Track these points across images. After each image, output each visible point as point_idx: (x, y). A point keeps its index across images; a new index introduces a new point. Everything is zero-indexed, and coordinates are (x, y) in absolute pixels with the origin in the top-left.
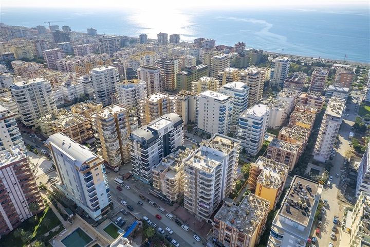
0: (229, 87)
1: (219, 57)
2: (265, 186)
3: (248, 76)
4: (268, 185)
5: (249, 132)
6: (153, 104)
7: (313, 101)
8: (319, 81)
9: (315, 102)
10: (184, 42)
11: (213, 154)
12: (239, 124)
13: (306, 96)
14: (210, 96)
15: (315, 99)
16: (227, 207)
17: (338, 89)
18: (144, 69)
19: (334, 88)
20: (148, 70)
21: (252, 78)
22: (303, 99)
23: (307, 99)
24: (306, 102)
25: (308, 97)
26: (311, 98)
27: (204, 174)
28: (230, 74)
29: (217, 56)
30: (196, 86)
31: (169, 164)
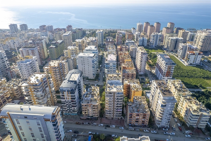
0: (88, 49)
1: (66, 34)
2: (136, 91)
3: (91, 42)
4: (137, 90)
5: (111, 69)
6: (55, 68)
7: (124, 49)
8: (120, 39)
9: (125, 49)
10: (31, 29)
11: (115, 83)
12: (105, 67)
13: (120, 47)
14: (84, 56)
15: (125, 48)
16: (130, 106)
17: (130, 41)
18: (25, 49)
19: (128, 41)
20: (28, 49)
21: (94, 43)
22: (119, 49)
23: (121, 49)
24: (121, 50)
25: (121, 47)
26: (123, 47)
27: (119, 93)
28: (80, 43)
29: (64, 34)
30: (67, 52)
31: (90, 97)
